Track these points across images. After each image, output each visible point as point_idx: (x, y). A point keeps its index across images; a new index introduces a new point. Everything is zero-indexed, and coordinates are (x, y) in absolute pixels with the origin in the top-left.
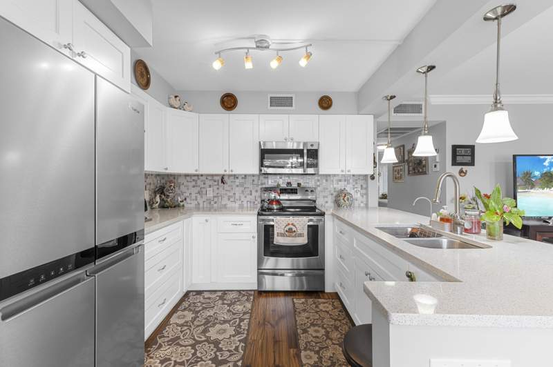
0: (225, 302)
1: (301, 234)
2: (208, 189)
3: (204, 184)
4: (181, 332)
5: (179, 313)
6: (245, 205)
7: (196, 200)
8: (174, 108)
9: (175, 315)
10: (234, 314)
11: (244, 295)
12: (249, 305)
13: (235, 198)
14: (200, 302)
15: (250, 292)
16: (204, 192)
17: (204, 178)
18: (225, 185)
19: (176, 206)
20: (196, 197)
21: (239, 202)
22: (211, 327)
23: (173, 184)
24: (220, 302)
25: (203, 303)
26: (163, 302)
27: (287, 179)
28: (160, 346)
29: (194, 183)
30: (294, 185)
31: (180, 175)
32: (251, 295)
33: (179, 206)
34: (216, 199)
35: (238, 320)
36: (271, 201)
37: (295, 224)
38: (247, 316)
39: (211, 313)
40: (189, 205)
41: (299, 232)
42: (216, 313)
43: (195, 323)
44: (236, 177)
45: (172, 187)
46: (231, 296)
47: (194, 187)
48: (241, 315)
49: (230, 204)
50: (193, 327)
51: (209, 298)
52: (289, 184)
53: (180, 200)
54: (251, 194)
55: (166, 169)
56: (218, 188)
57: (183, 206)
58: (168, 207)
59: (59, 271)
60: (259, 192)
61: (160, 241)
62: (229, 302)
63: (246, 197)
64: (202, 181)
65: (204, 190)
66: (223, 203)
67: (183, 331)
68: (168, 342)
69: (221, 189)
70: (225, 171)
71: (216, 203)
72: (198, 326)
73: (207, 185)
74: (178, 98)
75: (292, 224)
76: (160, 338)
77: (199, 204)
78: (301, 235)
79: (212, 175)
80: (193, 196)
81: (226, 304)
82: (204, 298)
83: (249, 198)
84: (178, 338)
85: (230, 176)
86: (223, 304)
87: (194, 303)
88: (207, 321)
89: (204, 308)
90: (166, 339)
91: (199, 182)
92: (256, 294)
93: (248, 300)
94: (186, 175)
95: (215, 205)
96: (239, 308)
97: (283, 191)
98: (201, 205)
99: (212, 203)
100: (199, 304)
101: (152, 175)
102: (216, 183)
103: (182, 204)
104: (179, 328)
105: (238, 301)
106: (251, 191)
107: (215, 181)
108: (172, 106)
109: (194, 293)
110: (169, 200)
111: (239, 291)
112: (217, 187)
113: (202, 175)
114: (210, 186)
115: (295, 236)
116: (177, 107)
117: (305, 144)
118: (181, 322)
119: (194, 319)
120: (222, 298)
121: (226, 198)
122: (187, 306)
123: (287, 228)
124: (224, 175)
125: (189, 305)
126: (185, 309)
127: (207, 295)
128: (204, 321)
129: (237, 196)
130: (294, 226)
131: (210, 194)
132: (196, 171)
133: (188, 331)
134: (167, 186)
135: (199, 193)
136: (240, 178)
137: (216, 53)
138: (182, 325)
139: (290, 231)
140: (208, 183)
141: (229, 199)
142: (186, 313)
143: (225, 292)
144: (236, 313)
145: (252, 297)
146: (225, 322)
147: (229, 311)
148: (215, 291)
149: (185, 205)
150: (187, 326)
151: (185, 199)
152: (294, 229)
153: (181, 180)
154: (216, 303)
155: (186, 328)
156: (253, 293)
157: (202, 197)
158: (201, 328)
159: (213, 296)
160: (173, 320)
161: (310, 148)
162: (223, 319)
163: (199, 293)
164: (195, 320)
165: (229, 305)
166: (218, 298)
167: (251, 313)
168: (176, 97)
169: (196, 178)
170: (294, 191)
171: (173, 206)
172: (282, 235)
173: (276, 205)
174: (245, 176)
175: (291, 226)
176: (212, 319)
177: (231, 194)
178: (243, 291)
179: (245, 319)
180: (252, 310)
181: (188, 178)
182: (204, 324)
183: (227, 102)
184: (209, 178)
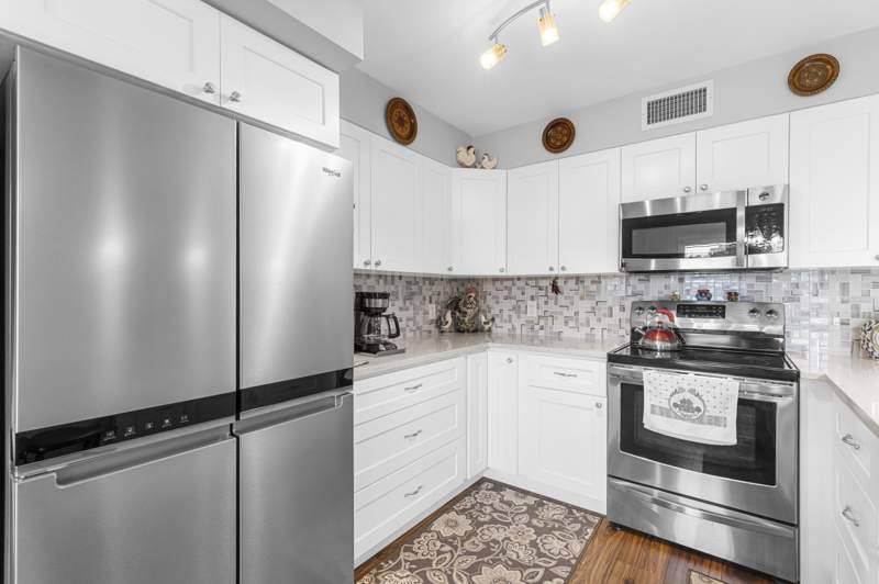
0: (535, 522)
1: (717, 418)
2: (530, 302)
3: (523, 294)
4: (439, 553)
5: (452, 515)
6: (598, 337)
7: (510, 321)
8: (467, 167)
9: (445, 517)
10: (540, 555)
11: (576, 520)
12: (577, 547)
13: (577, 320)
14: (492, 505)
15: (590, 518)
16: (523, 309)
17: (521, 284)
18: (559, 296)
19: (477, 330)
20: (510, 317)
21: (585, 330)
22: (488, 564)
23: (473, 295)
24: (525, 518)
25: (495, 511)
26: (416, 489)
27: (698, 283)
28: (398, 567)
29: (506, 293)
30: (718, 297)
31: (485, 279)
32: (590, 524)
33: (482, 330)
34: (542, 322)
35: (541, 571)
36: (651, 332)
37: (699, 390)
38: (563, 571)
39: (499, 535)
40: (499, 330)
41: (712, 412)
42: (508, 538)
43: (467, 545)
44: (579, 279)
45: (472, 299)
46: (551, 513)
47: (506, 298)
48: (554, 563)
49: (568, 333)
50: (459, 552)
51: (509, 504)
52: (703, 293)
53: (483, 319)
54: (611, 315)
55: (450, 269)
56: (546, 303)
57: (490, 330)
58: (463, 332)
59: (163, 423)
60: (628, 310)
61: (408, 389)
62: (542, 525)
63: (599, 320)
64: (518, 288)
65: (522, 305)
66: (556, 328)
67: (443, 553)
68: (412, 562)
69: (551, 302)
70: (551, 269)
71: (542, 329)
72: (469, 553)
73: (527, 296)
74: (472, 150)
75: (692, 391)
76: (406, 550)
77: (514, 329)
78: (716, 421)
79: (536, 278)
80: (505, 315)
81: (534, 527)
82: (502, 501)
83: (606, 321)
84: (428, 563)
85: (568, 278)
86: (529, 524)
87: (482, 505)
88: (486, 552)
89: (493, 521)
90: (412, 557)
91: (514, 290)
92: (604, 526)
93: (579, 533)
94: (495, 279)
95: (542, 333)
96: (554, 545)
97: (687, 309)
98: (518, 332)
99: (537, 327)
100: (489, 510)
101: (442, 279)
102: (543, 293)
103: (487, 327)
104: (439, 544)
105: (560, 529)
106: (611, 309)
107: (540, 289)
108: (462, 165)
109: (491, 485)
110: (466, 319)
111: (570, 507)
112: (545, 299)
113: (519, 279)
114: (532, 298)
115: (700, 421)
116: (469, 164)
117: (740, 195)
118: (447, 532)
119: (469, 535)
120: (531, 511)
121: (560, 321)
122: (469, 505)
123: (677, 399)
124: (557, 278)
125: (473, 507)
126: (463, 511)
127: (508, 495)
128: (482, 546)
129: (582, 317)
130: (697, 395)
131: (533, 312)
132: (502, 271)
133: (448, 556)
134: (464, 298)
135: (514, 308)
136: (587, 283)
137: (491, 39)
138: (444, 541)
139: (685, 405)
140: (530, 291)
141: (566, 323)
142: (462, 518)
143: (542, 500)
144: (545, 555)
145: (590, 531)
146: (516, 565)
147: (533, 544)
148: (526, 493)
149: (494, 329)
150: (451, 544)
151: (493, 319)
152: (697, 403)
153: (488, 287)
154: (517, 518)
155: (447, 548)
156: (596, 520)
157: (519, 317)
158: (472, 560)
159: (518, 501)
160: (438, 525)
161: (756, 201)
162: (514, 557)
163: (499, 487)
164: (468, 538)
165: (538, 531)
166: (525, 508)
167: (574, 568)
168: (469, 148)
169: (509, 284)
170: (717, 311)
171: (472, 329)
172: (665, 412)
173: (663, 340)
174: (599, 276)
175: (688, 396)
176: (496, 549)
177: (570, 313)
178: (579, 509)
179: (558, 576)
180: (579, 560)
181: (498, 284)
182: (480, 555)
183: (555, 138)
184: (532, 283)
